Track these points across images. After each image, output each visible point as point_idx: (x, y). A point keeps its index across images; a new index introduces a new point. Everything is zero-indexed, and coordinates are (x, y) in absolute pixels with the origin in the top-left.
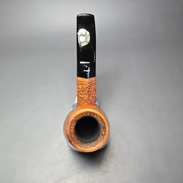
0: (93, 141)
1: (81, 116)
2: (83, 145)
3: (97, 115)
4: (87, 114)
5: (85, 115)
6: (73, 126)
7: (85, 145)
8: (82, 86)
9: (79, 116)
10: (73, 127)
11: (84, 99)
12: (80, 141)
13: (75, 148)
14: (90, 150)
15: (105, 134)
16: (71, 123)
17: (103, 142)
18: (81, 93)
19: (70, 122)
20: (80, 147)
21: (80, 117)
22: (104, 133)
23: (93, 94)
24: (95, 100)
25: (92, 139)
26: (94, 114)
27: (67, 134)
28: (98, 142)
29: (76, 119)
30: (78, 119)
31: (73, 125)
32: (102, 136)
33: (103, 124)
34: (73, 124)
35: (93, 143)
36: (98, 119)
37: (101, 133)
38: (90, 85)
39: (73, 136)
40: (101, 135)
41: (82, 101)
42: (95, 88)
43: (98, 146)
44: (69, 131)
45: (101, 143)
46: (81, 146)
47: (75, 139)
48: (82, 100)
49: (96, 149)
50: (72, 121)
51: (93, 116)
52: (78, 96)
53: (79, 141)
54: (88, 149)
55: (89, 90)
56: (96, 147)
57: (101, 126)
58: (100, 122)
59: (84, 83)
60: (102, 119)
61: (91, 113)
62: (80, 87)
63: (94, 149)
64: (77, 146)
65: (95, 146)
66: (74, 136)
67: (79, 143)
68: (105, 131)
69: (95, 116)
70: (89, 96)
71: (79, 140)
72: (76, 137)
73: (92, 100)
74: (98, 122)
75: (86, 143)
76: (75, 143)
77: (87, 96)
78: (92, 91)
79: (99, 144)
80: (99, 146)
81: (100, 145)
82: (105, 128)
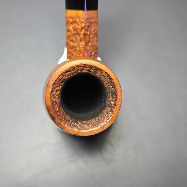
0: (94, 116)
1: (73, 73)
2: (76, 124)
3: (101, 70)
4: (83, 70)
5: (79, 72)
6: (57, 90)
7: (80, 124)
8: (73, 25)
9: (68, 73)
10: (58, 92)
11: (78, 48)
12: (71, 116)
13: (62, 129)
14: (88, 133)
15: (115, 105)
16: (54, 84)
17: (110, 118)
18: (74, 39)
19: (52, 83)
20: (70, 128)
21: (70, 74)
22: (113, 103)
23: (93, 41)
24: (96, 51)
25: (91, 113)
26: (97, 69)
27: (46, 104)
28: (103, 119)
29: (63, 78)
30: (66, 78)
31: (58, 88)
32: (110, 109)
33: (111, 87)
34: (57, 86)
35: (93, 121)
36: (103, 78)
37: (107, 103)
38: (88, 24)
39: (57, 109)
40: (107, 107)
41: (75, 54)
42: (96, 32)
43: (102, 125)
44: (49, 99)
45: (108, 121)
46: (73, 125)
47: (61, 114)
48: (75, 51)
49: (98, 130)
50: (56, 80)
51: (94, 73)
52: (68, 45)
53: (68, 117)
54: (84, 131)
55: (86, 32)
56: (99, 127)
57: (107, 90)
58: (106, 84)
59: (77, 20)
60: (110, 78)
61: (91, 67)
62: (71, 28)
63: (96, 130)
64: (66, 126)
65: (97, 126)
66: (59, 108)
67: (69, 121)
68: (116, 100)
69: (98, 74)
70: (87, 44)
71: (69, 115)
72: (62, 111)
73: (90, 51)
74: (103, 85)
75: (81, 120)
76: (61, 119)
77: (82, 44)
78: (91, 36)
79: (103, 122)
80: (105, 126)
81: (105, 123)
82: (115, 94)
